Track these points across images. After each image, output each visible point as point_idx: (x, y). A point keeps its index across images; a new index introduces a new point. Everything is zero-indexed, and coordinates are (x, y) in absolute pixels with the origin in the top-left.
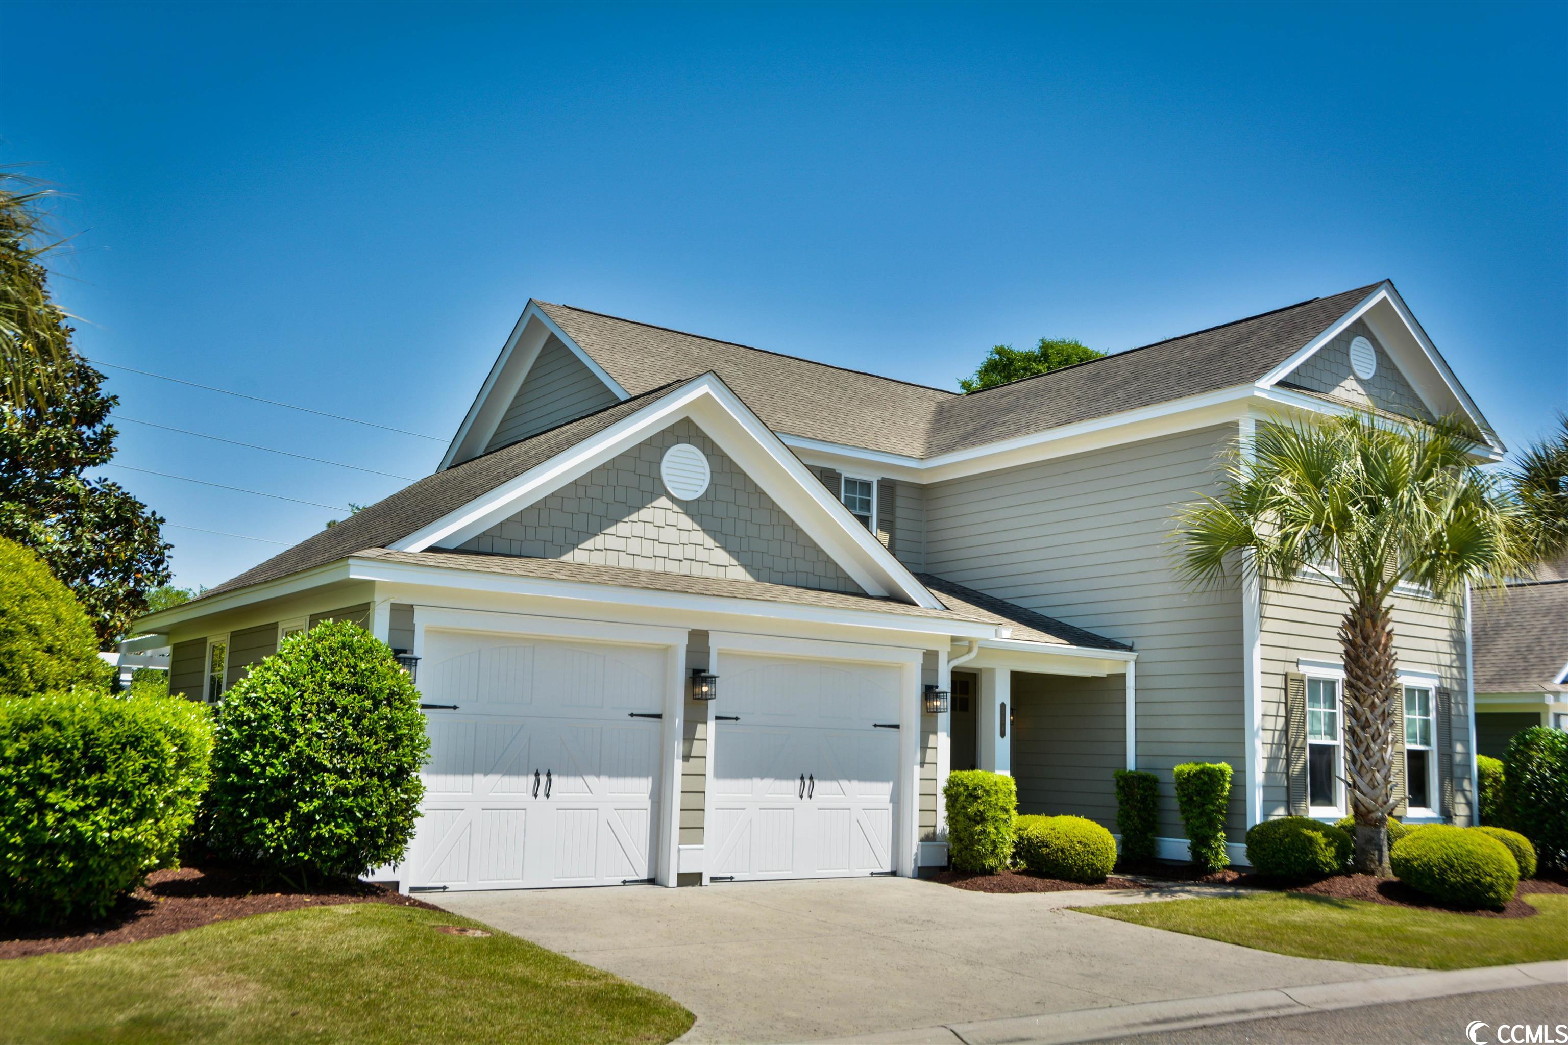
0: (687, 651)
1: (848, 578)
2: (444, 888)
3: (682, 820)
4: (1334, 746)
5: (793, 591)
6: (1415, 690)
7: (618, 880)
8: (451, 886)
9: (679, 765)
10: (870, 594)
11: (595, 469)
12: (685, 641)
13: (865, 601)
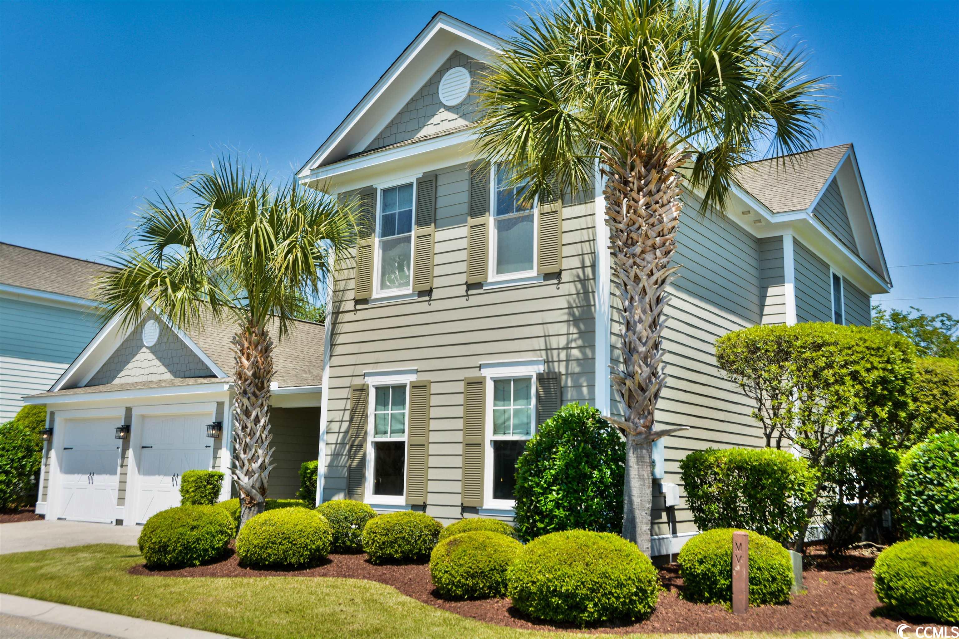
0: (123, 417)
4: (403, 441)
6: (510, 382)
12: (124, 413)
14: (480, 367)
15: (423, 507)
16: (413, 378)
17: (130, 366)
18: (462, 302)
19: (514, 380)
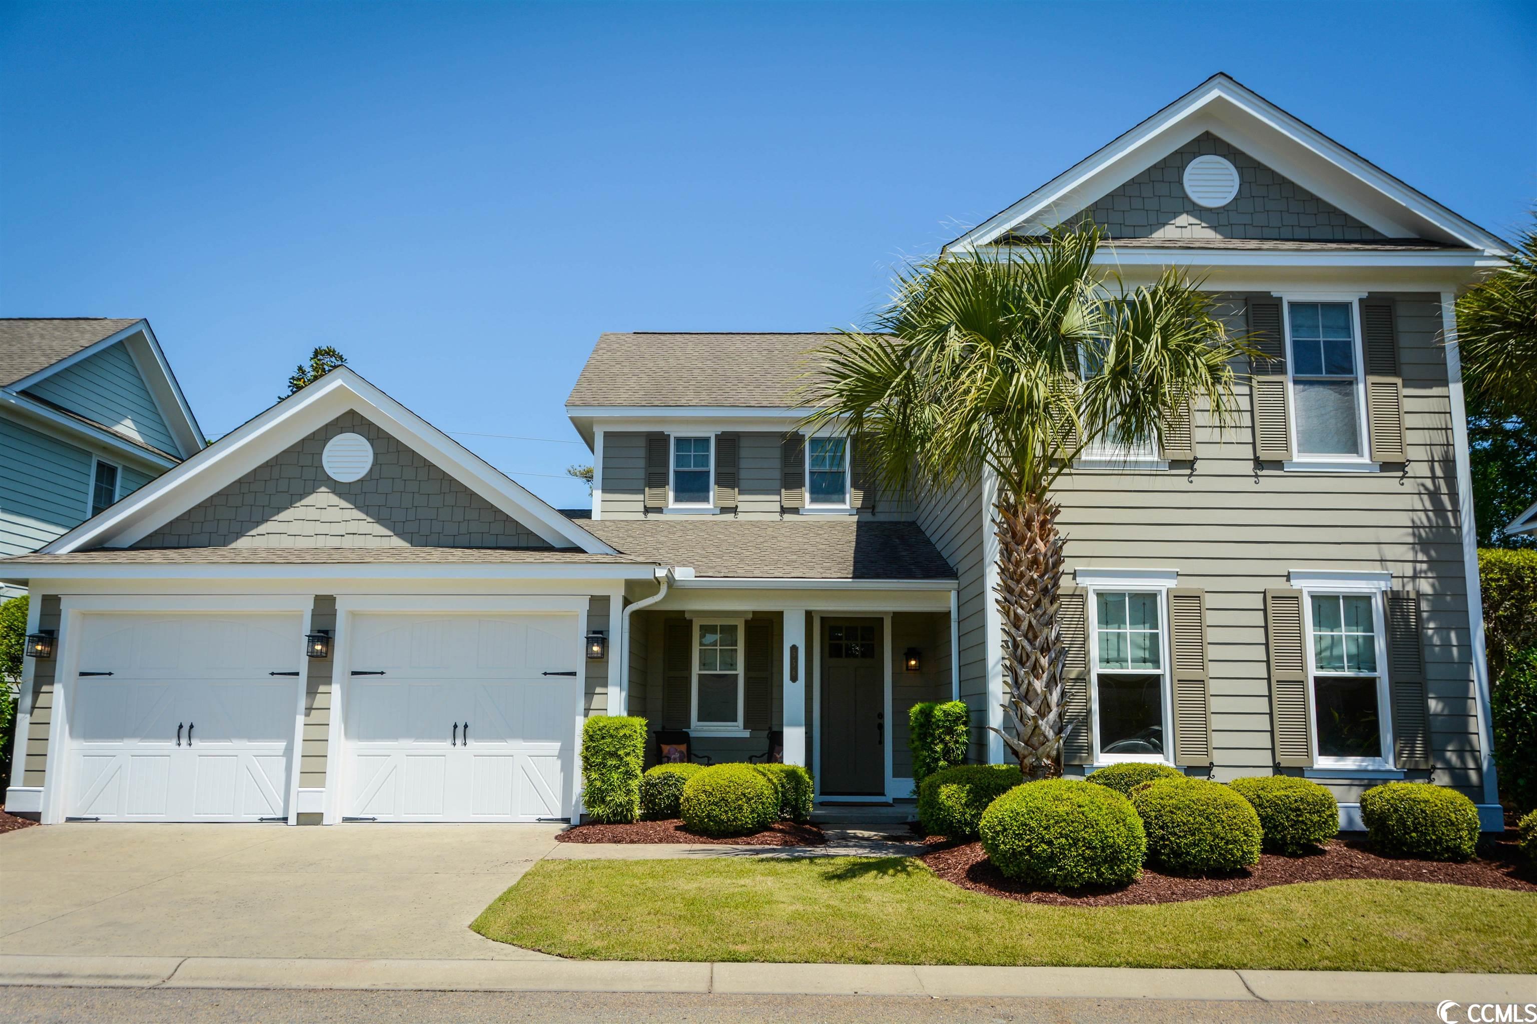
0: (312, 615)
1: (530, 533)
2: (97, 819)
3: (302, 765)
4: (1159, 675)
5: (458, 552)
6: (1337, 598)
7: (256, 818)
8: (103, 818)
9: (300, 719)
10: (557, 546)
11: (259, 467)
12: (310, 605)
13: (547, 556)
14: (1288, 577)
15: (1206, 770)
16: (1172, 583)
17: (283, 515)
18: (1248, 484)
19: (1344, 597)
